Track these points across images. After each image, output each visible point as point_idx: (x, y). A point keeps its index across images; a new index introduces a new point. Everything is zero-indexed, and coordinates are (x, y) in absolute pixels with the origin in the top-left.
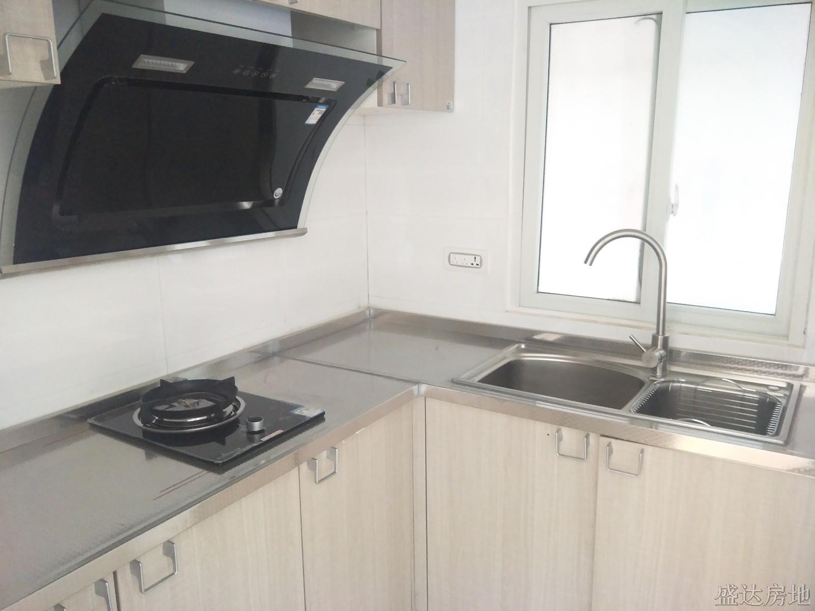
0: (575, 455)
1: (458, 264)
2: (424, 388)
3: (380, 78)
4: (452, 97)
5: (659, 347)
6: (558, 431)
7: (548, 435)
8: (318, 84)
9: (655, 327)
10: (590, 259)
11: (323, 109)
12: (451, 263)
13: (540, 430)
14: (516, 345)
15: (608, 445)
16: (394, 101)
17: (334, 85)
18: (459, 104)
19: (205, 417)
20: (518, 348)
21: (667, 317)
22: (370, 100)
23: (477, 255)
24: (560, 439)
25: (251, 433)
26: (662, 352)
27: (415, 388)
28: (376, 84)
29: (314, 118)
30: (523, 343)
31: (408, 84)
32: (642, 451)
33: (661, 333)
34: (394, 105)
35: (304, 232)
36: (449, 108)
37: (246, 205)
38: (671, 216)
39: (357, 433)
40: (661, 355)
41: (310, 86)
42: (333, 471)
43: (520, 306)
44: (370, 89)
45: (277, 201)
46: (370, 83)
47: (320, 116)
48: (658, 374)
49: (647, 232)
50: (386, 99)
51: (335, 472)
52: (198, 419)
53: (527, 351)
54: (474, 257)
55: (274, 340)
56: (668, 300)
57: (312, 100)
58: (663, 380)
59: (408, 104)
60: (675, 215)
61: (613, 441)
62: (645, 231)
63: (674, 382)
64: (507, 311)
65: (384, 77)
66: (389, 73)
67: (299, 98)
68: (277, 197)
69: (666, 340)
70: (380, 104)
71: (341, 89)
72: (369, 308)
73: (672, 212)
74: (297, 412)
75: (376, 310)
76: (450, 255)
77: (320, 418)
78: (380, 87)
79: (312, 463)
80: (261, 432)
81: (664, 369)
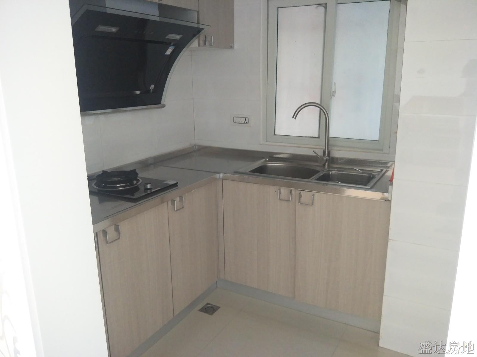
0: (286, 199)
1: (238, 122)
2: (221, 175)
3: (199, 33)
4: (233, 42)
5: (326, 156)
6: (279, 189)
7: (275, 192)
8: (171, 36)
9: (324, 148)
10: (295, 116)
11: (173, 48)
12: (235, 122)
13: (272, 190)
14: (264, 159)
15: (299, 193)
16: (205, 44)
17: (178, 37)
18: (236, 46)
19: (124, 184)
20: (265, 160)
21: (330, 143)
22: (194, 43)
23: (246, 118)
24: (280, 193)
25: (146, 189)
26: (327, 158)
27: (218, 175)
28: (197, 36)
29: (168, 52)
30: (268, 158)
31: (212, 36)
32: (313, 195)
33: (327, 149)
34: (205, 46)
35: (164, 106)
36: (231, 47)
37: (138, 92)
38: (333, 97)
39: (192, 191)
40: (326, 159)
41: (167, 37)
42: (182, 207)
43: (267, 142)
44: (194, 38)
45: (151, 91)
46: (194, 36)
47: (171, 51)
48: (326, 168)
49: (322, 105)
50: (202, 43)
51: (183, 207)
52: (121, 185)
53: (269, 161)
54: (245, 118)
55: (151, 158)
56: (330, 136)
57: (168, 44)
58: (328, 170)
59: (212, 45)
60: (334, 97)
61: (301, 191)
62: (321, 104)
63: (332, 171)
64: (261, 144)
65: (201, 33)
66: (203, 31)
67: (162, 43)
68: (152, 89)
69: (329, 152)
70: (199, 45)
71: (181, 39)
72: (195, 145)
73: (333, 95)
74: (165, 183)
75: (199, 146)
76: (234, 118)
77: (175, 185)
78: (199, 37)
79: (173, 202)
80: (150, 189)
81: (328, 166)
